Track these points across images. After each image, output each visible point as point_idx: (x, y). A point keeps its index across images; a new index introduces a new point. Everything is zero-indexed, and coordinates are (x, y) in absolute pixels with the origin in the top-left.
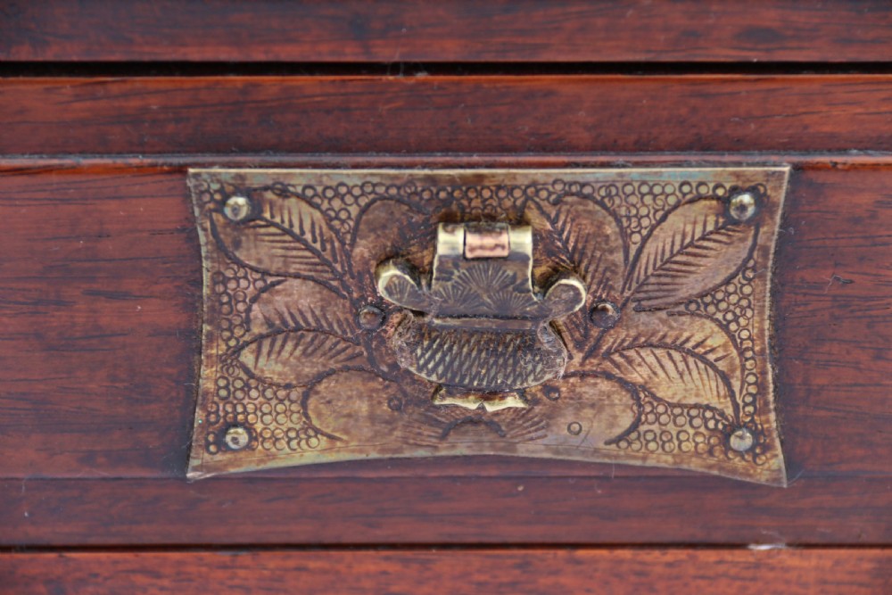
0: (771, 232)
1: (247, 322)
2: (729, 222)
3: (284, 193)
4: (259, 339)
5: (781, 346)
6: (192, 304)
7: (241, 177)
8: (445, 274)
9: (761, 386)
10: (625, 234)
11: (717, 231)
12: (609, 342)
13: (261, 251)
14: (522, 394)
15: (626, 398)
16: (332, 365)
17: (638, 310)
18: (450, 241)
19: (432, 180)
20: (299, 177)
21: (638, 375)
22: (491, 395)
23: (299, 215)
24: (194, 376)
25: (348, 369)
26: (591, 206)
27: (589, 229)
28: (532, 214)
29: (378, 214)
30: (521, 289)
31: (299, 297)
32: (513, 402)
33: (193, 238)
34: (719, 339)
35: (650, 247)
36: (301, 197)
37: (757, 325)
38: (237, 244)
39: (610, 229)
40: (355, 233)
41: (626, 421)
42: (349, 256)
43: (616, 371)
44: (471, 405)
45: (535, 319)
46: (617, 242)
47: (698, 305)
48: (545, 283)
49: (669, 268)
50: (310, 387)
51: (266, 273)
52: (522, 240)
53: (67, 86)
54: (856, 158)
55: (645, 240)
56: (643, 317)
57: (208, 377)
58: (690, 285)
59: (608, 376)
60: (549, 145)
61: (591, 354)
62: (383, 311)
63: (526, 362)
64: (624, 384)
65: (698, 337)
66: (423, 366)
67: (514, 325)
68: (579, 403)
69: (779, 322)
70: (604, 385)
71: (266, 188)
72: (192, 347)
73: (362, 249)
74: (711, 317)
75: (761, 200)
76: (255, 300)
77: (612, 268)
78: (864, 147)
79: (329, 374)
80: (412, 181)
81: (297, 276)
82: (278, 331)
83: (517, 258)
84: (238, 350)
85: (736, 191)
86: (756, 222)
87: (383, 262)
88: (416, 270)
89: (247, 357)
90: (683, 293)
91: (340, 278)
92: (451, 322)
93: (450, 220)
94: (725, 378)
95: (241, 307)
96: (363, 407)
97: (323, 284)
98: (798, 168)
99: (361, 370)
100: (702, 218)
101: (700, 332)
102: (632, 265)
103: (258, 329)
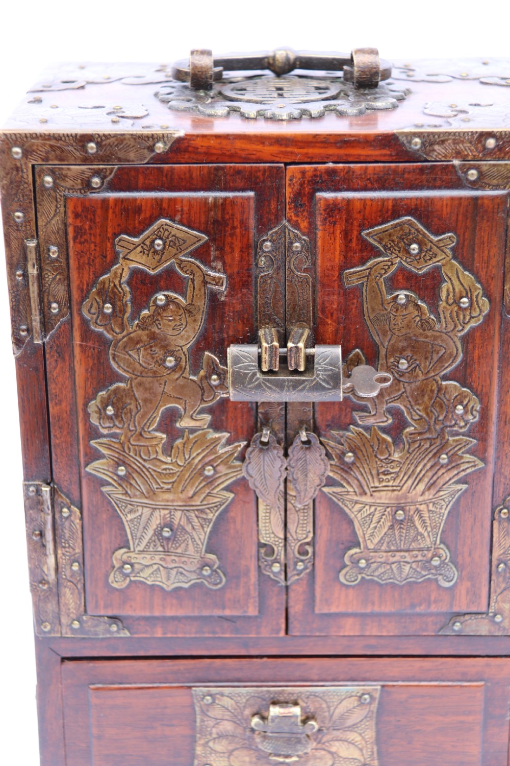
0: (374, 706)
1: (211, 734)
2: (361, 704)
3: (222, 695)
4: (214, 739)
5: (378, 741)
6: (194, 728)
7: (209, 691)
8: (273, 721)
9: (372, 752)
10: (329, 707)
11: (358, 706)
12: (324, 739)
13: (216, 712)
14: (298, 756)
15: (329, 756)
16: (238, 746)
17: (334, 730)
18: (275, 711)
19: (268, 691)
20: (227, 691)
21: (333, 749)
22: (287, 756)
23: (226, 701)
24: (194, 749)
25: (242, 748)
26: (318, 699)
27: (317, 706)
28: (300, 701)
29: (252, 701)
30: (297, 725)
31: (227, 726)
32: (295, 759)
33: (194, 709)
34: (359, 738)
35: (337, 711)
36: (228, 696)
37: (370, 734)
38: (208, 710)
39: (324, 706)
40: (245, 707)
42: (242, 713)
43: (326, 748)
44: (281, 760)
45: (301, 734)
46: (326, 709)
47: (352, 728)
48: (304, 722)
49: (342, 717)
50: (231, 753)
51: (217, 719)
52: (297, 711)
53: (155, 663)
54: (400, 683)
55: (335, 708)
56: (335, 732)
57: (199, 750)
58: (350, 722)
59: (324, 749)
60: (305, 680)
61: (319, 743)
62: (253, 730)
63: (299, 747)
64: (329, 752)
65: (352, 738)
66: (266, 747)
67: (294, 736)
68: (315, 758)
69: (378, 733)
70: (323, 752)
71: (217, 694)
72: (193, 741)
73: (247, 712)
74: (356, 732)
75: (371, 697)
76: (214, 727)
77: (325, 717)
78: (403, 681)
79: (237, 749)
80: (262, 692)
81: (226, 720)
82: (220, 736)
83: (295, 716)
84: (207, 742)
85: (363, 694)
86: (370, 704)
87: (254, 715)
88: (264, 718)
89: (211, 744)
90: (347, 725)
91: (239, 720)
92: (275, 735)
93: (275, 703)
94: (361, 750)
95: (209, 729)
96: (247, 759)
97: (235, 722)
98: (383, 686)
99: (246, 748)
100: (353, 702)
101: (353, 736)
102: (331, 716)
103: (214, 736)
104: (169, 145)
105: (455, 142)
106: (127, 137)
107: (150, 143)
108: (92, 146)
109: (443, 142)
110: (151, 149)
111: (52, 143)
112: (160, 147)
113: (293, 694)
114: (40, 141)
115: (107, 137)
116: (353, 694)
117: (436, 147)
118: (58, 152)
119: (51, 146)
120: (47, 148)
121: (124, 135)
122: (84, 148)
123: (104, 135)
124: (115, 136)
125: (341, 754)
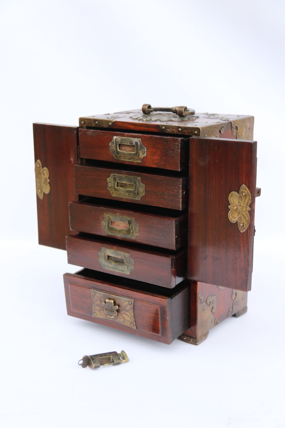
0: (132, 306)
3: (97, 293)
4: (96, 305)
5: (134, 317)
6: (92, 301)
7: (94, 291)
8: (107, 304)
9: (133, 320)
10: (122, 303)
11: (128, 305)
13: (96, 297)
14: (114, 316)
15: (123, 318)
16: (102, 309)
19: (106, 294)
21: (124, 316)
23: (98, 295)
24: (92, 307)
27: (119, 302)
29: (103, 296)
30: (113, 306)
31: (98, 302)
33: (91, 295)
34: (129, 315)
35: (124, 305)
37: (132, 314)
38: (94, 296)
41: (123, 320)
42: (101, 299)
43: (121, 315)
45: (114, 309)
47: (128, 311)
49: (125, 307)
50: (100, 310)
51: (96, 300)
52: (112, 301)
56: (123, 311)
58: (127, 309)
63: (113, 313)
64: (123, 317)
67: (112, 310)
68: (119, 318)
69: (134, 314)
70: (121, 317)
72: (92, 305)
75: (131, 302)
81: (98, 300)
82: (97, 305)
83: (112, 303)
85: (129, 301)
89: (95, 307)
94: (130, 318)
95: (95, 302)
97: (100, 302)
100: (127, 303)
101: (128, 313)
102: (122, 306)
103: (96, 304)
104: (112, 123)
105: (172, 128)
107: (108, 123)
108: (97, 122)
109: (169, 128)
110: (108, 124)
112: (110, 124)
113: (113, 297)
114: (87, 120)
116: (127, 300)
118: (90, 124)
119: (89, 122)
121: (103, 120)
122: (95, 122)
123: (99, 120)
124: (101, 120)
125: (126, 319)
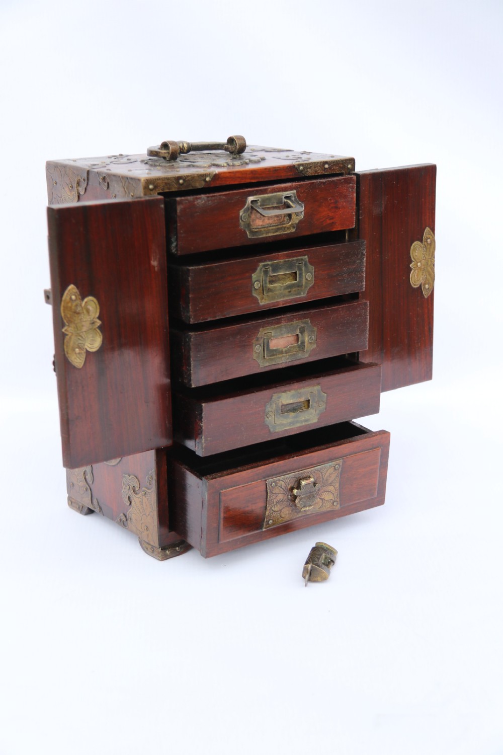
0: (340, 470)
3: (279, 481)
4: (275, 505)
5: (340, 487)
6: (266, 502)
7: (274, 480)
8: (303, 488)
9: (338, 495)
10: (322, 475)
11: (334, 471)
12: (321, 493)
13: (276, 491)
16: (284, 506)
17: (324, 487)
19: (299, 474)
20: (281, 478)
21: (323, 497)
25: (286, 507)
26: (318, 472)
27: (319, 476)
28: (311, 476)
29: (292, 480)
30: (312, 488)
31: (281, 497)
34: (333, 488)
36: (282, 481)
37: (337, 485)
38: (273, 490)
40: (289, 484)
42: (287, 488)
45: (314, 492)
46: (321, 477)
47: (330, 484)
49: (327, 479)
51: (276, 494)
55: (325, 476)
57: (267, 513)
61: (319, 495)
63: (314, 499)
64: (321, 499)
66: (301, 504)
67: (312, 494)
69: (340, 483)
70: (319, 500)
71: (277, 481)
73: (289, 487)
74: (332, 485)
75: (339, 466)
76: (275, 499)
77: (321, 481)
79: (284, 508)
80: (296, 475)
81: (281, 493)
82: (277, 503)
83: (311, 483)
85: (336, 465)
86: (338, 469)
90: (329, 482)
91: (286, 492)
92: (304, 496)
94: (334, 494)
95: (272, 501)
96: (288, 512)
97: (284, 494)
99: (288, 506)
100: (332, 470)
101: (331, 488)
102: (323, 480)
103: (275, 503)
104: (211, 178)
105: (315, 167)
106: (196, 175)
107: (205, 178)
109: (311, 167)
110: (205, 180)
111: (166, 181)
112: (208, 179)
113: (308, 473)
114: (160, 181)
115: (188, 176)
116: (332, 466)
117: (309, 170)
118: (168, 186)
119: (166, 183)
120: (164, 184)
121: (194, 175)
122: (178, 182)
123: (187, 176)
124: (191, 175)
125: (326, 498)
